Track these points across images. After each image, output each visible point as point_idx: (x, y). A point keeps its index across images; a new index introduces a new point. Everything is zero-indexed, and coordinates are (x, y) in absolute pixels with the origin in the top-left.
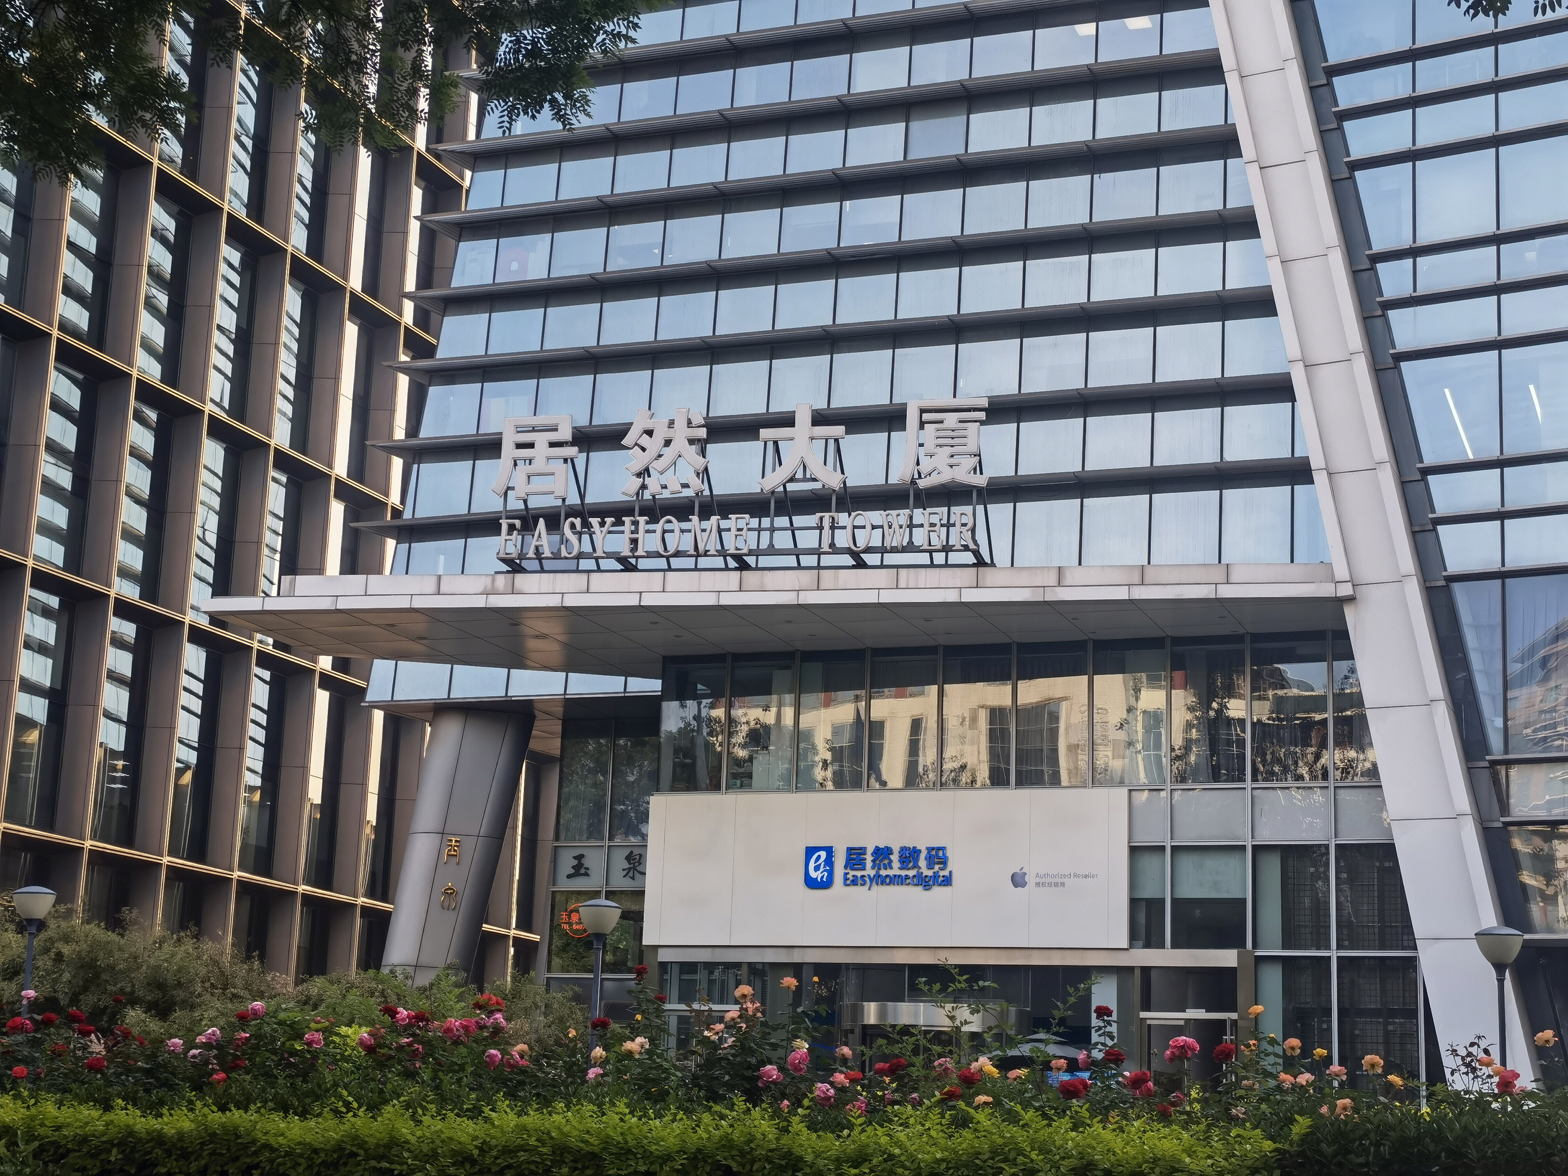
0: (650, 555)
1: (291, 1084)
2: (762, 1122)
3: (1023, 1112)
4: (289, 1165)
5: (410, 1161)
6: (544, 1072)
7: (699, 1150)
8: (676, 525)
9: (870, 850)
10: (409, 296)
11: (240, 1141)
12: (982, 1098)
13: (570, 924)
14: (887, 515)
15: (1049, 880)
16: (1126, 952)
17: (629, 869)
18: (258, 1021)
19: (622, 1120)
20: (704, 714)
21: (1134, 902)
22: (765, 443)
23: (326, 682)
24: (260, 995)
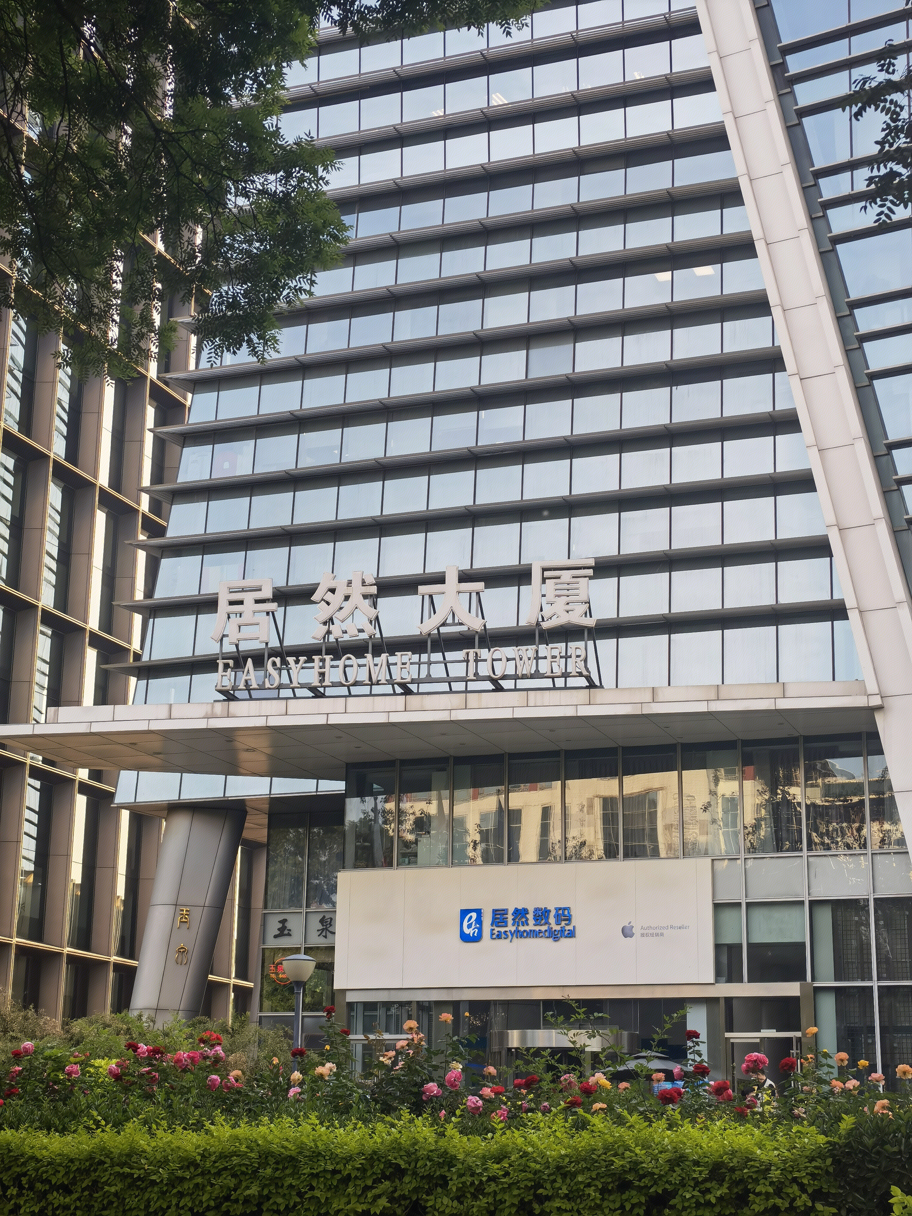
0: (334, 685)
1: (54, 1107)
2: (424, 1128)
3: (629, 1116)
4: (51, 1172)
5: (146, 1167)
6: (254, 1092)
7: (375, 1152)
8: (354, 661)
9: (511, 911)
10: (146, 490)
11: (11, 1154)
12: (598, 1106)
13: (277, 974)
14: (519, 650)
15: (651, 931)
16: (713, 986)
17: (323, 930)
18: (29, 1057)
19: (314, 1129)
20: (380, 807)
21: (718, 947)
22: (423, 596)
23: (84, 788)
24: (33, 1037)
